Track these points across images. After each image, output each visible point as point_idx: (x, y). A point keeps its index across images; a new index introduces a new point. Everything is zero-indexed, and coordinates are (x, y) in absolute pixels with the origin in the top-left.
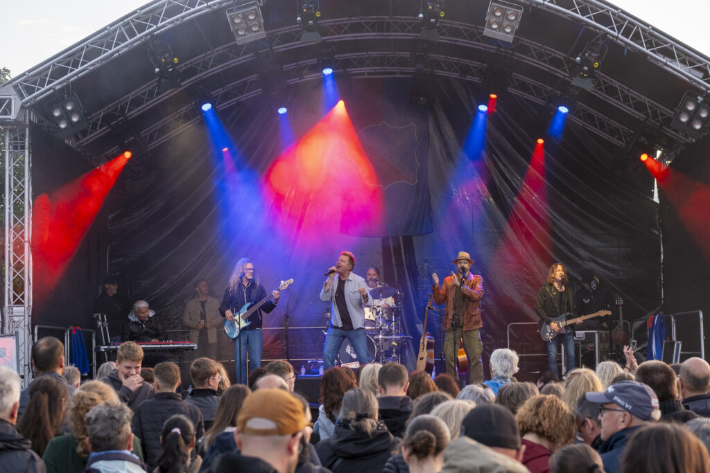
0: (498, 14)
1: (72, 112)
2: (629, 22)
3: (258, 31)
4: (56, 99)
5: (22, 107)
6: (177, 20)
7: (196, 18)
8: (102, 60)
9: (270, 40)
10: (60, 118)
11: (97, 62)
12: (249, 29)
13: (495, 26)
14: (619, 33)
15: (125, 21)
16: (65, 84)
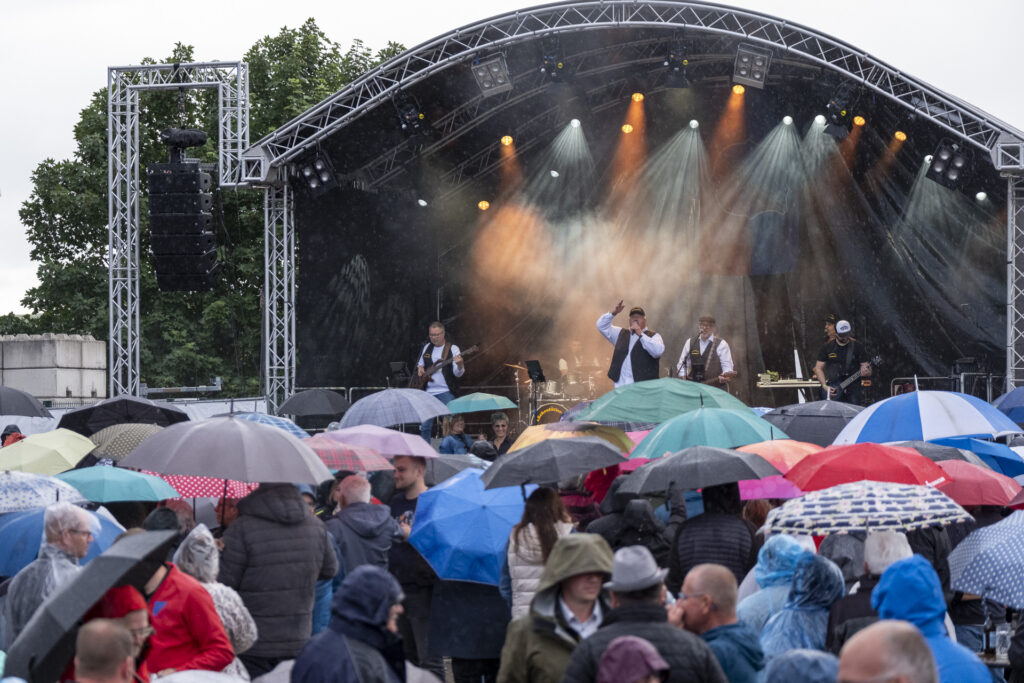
0: (745, 60)
1: (322, 170)
2: (877, 67)
3: (504, 83)
4: (305, 159)
5: (272, 168)
6: (424, 74)
7: (443, 70)
8: (350, 117)
9: (519, 88)
10: (311, 177)
11: (346, 119)
12: (494, 82)
13: (744, 73)
14: (865, 79)
15: (369, 78)
16: (315, 142)
